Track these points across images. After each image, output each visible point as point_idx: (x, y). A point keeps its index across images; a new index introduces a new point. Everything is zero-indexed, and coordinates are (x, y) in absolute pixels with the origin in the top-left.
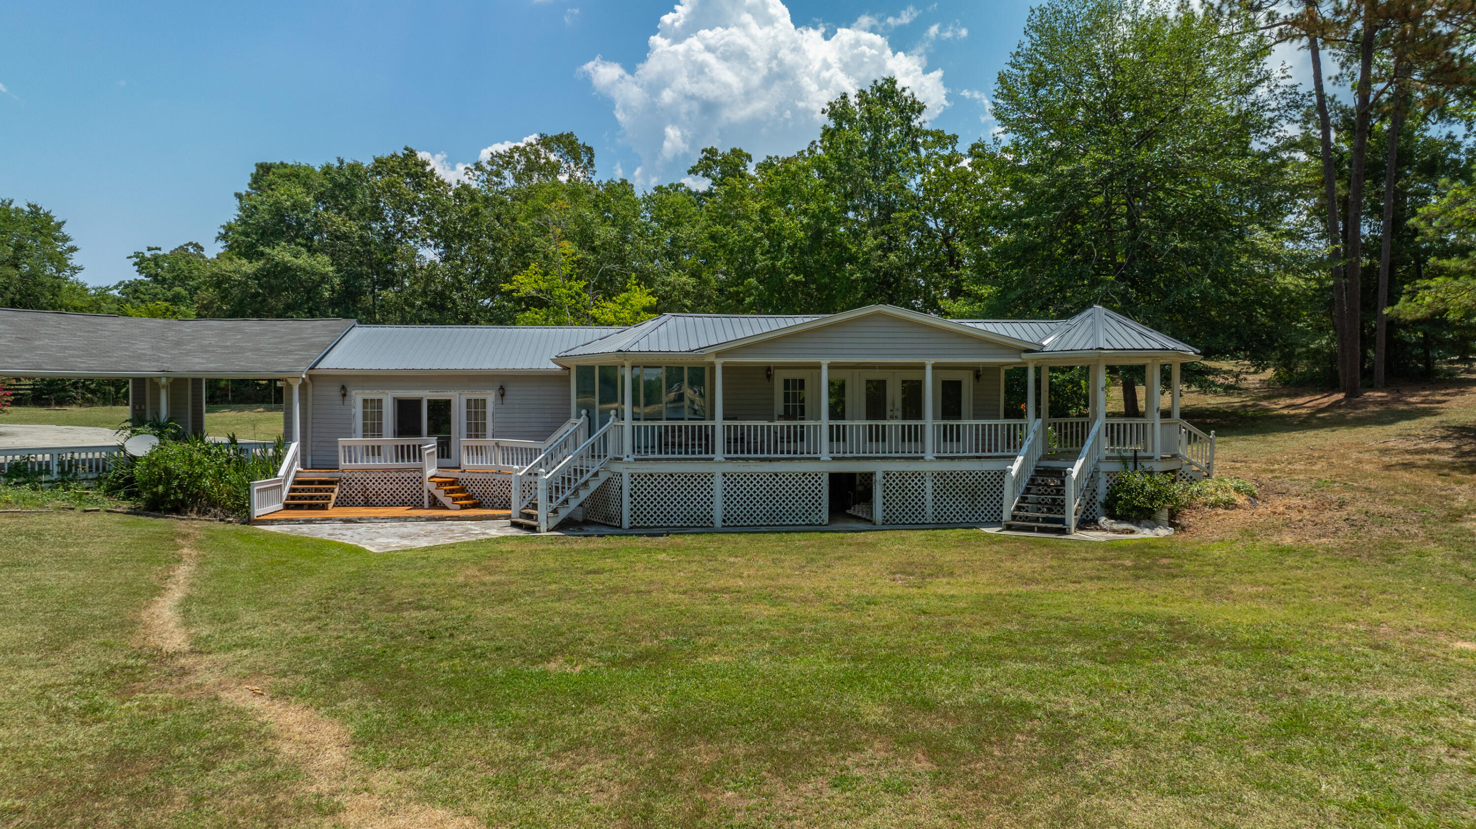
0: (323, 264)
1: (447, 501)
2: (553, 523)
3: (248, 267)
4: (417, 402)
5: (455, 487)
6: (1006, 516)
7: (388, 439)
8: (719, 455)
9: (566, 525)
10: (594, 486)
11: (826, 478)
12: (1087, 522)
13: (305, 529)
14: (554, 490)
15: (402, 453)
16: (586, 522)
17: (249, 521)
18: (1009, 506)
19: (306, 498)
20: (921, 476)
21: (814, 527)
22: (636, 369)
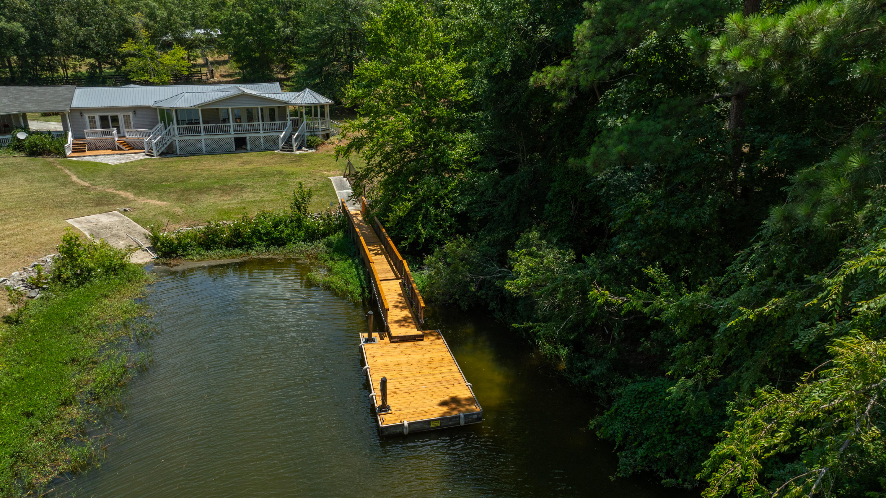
1: (124, 148)
2: (158, 154)
4: (107, 117)
5: (126, 143)
6: (280, 148)
7: (99, 130)
8: (203, 134)
9: (162, 154)
10: (168, 143)
11: (233, 140)
12: (299, 148)
13: (85, 159)
14: (157, 144)
15: (104, 133)
16: (167, 153)
17: (65, 157)
18: (281, 145)
19: (77, 149)
20: (259, 137)
21: (231, 152)
22: (176, 111)
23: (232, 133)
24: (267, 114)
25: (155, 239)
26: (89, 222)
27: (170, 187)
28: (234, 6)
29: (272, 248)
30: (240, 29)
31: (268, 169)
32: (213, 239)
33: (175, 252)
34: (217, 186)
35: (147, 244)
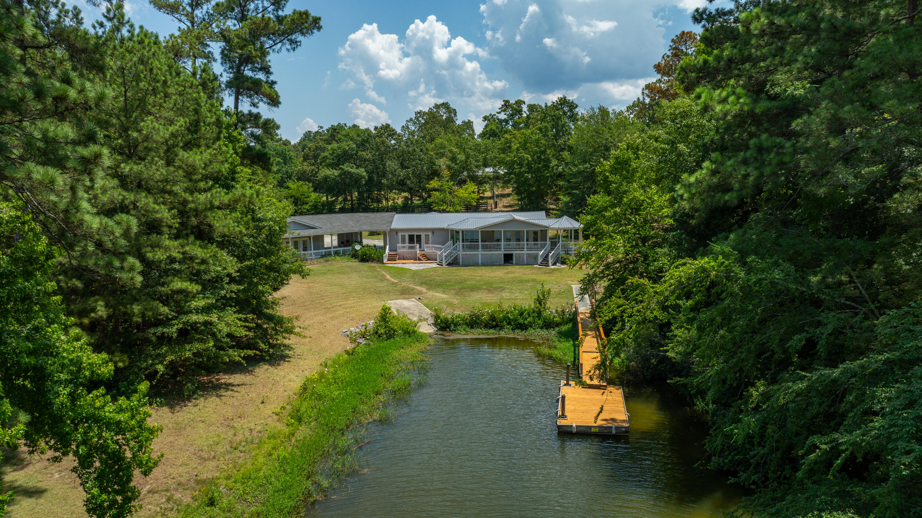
0: (362, 171)
1: (422, 259)
2: (446, 264)
3: (336, 173)
4: (413, 235)
5: (424, 256)
6: (539, 263)
7: (407, 245)
8: (480, 250)
9: (449, 264)
10: (454, 256)
11: (503, 255)
12: (554, 264)
13: (395, 265)
14: (446, 257)
15: (410, 248)
16: (453, 264)
17: (383, 263)
18: (540, 261)
19: (392, 258)
20: (523, 254)
21: (500, 265)
22: (463, 231)
23: (503, 250)
24: (531, 236)
25: (437, 317)
26: (396, 304)
27: (451, 286)
28: (518, 149)
29: (516, 331)
30: (521, 168)
31: (525, 277)
32: (476, 321)
33: (449, 328)
34: (485, 287)
35: (431, 321)
